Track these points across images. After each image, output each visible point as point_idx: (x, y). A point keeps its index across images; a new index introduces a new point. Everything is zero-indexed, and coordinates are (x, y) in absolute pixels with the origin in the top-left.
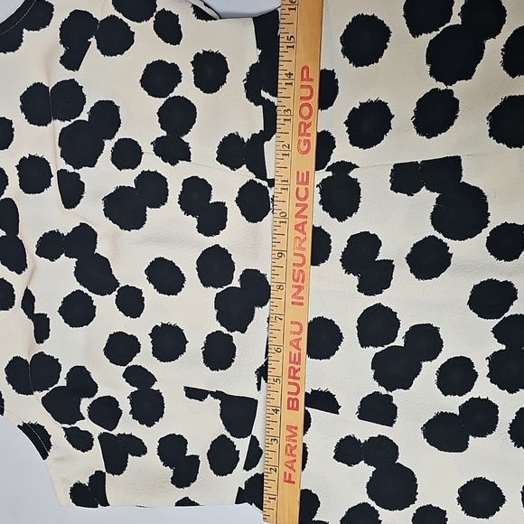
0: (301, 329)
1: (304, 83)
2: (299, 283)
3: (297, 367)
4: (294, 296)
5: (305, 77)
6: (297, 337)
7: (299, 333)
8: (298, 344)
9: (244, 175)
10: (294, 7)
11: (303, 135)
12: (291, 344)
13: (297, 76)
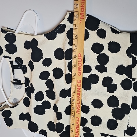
0: (79, 119)
1: (79, 58)
2: (78, 108)
3: (78, 129)
4: (77, 111)
5: (80, 56)
6: (78, 121)
7: (78, 120)
8: (78, 123)
9: (124, 77)
10: (76, 38)
11: (79, 71)
12: (76, 123)
13: (78, 56)
